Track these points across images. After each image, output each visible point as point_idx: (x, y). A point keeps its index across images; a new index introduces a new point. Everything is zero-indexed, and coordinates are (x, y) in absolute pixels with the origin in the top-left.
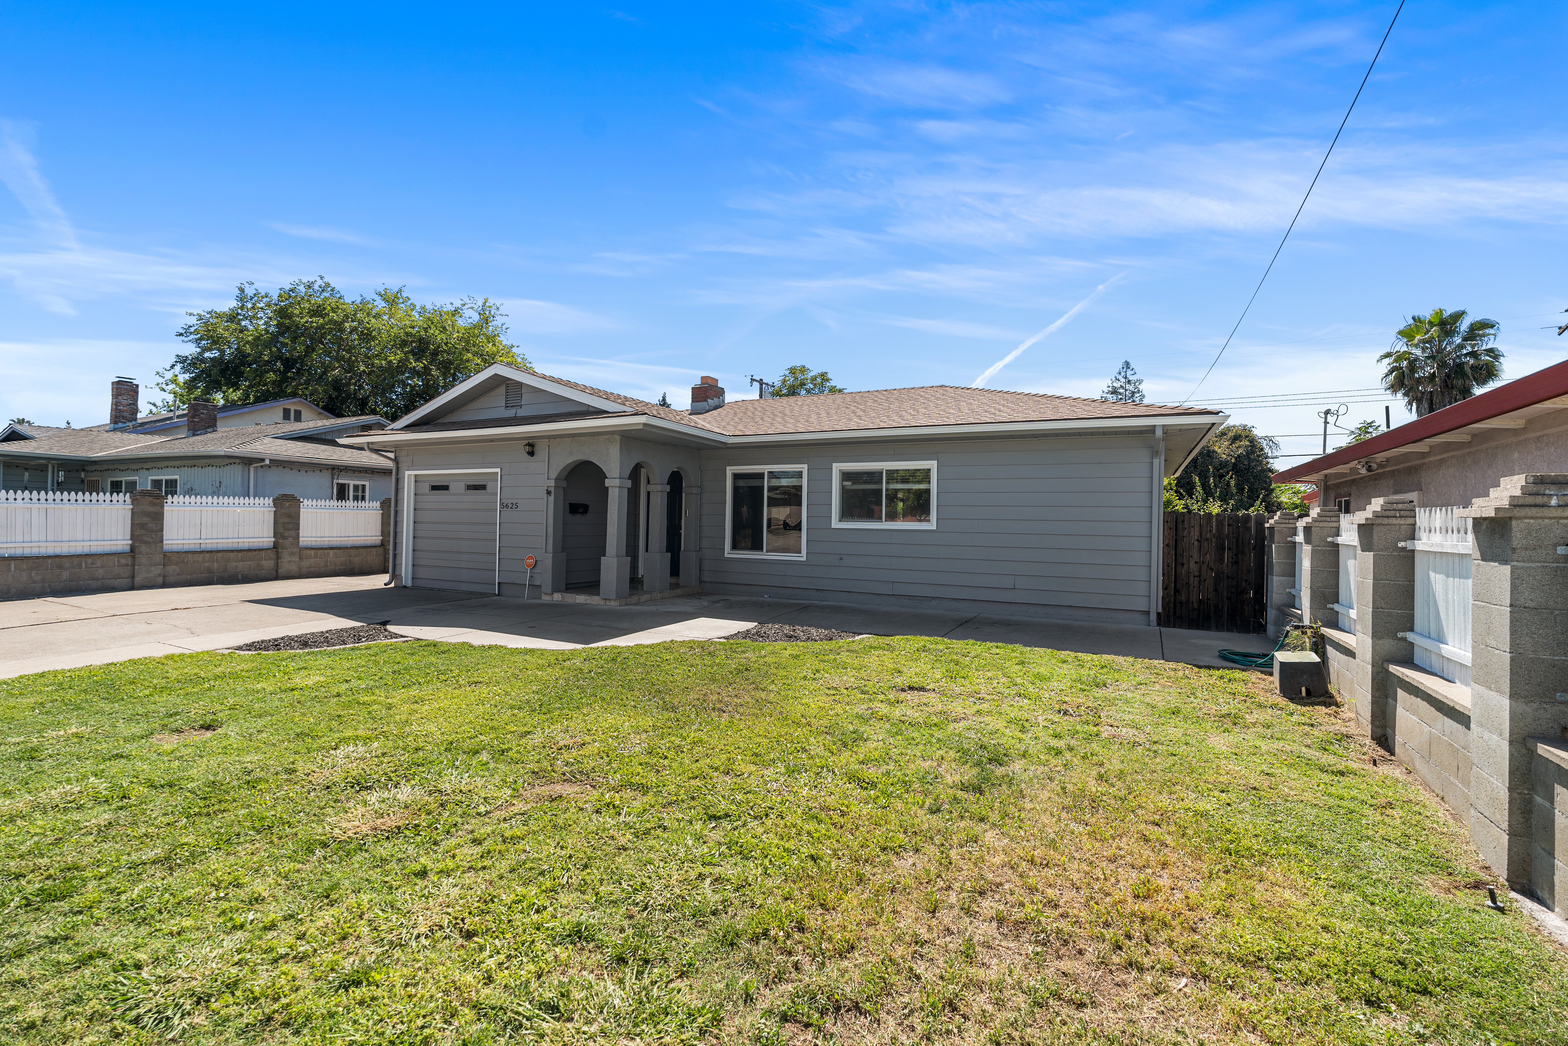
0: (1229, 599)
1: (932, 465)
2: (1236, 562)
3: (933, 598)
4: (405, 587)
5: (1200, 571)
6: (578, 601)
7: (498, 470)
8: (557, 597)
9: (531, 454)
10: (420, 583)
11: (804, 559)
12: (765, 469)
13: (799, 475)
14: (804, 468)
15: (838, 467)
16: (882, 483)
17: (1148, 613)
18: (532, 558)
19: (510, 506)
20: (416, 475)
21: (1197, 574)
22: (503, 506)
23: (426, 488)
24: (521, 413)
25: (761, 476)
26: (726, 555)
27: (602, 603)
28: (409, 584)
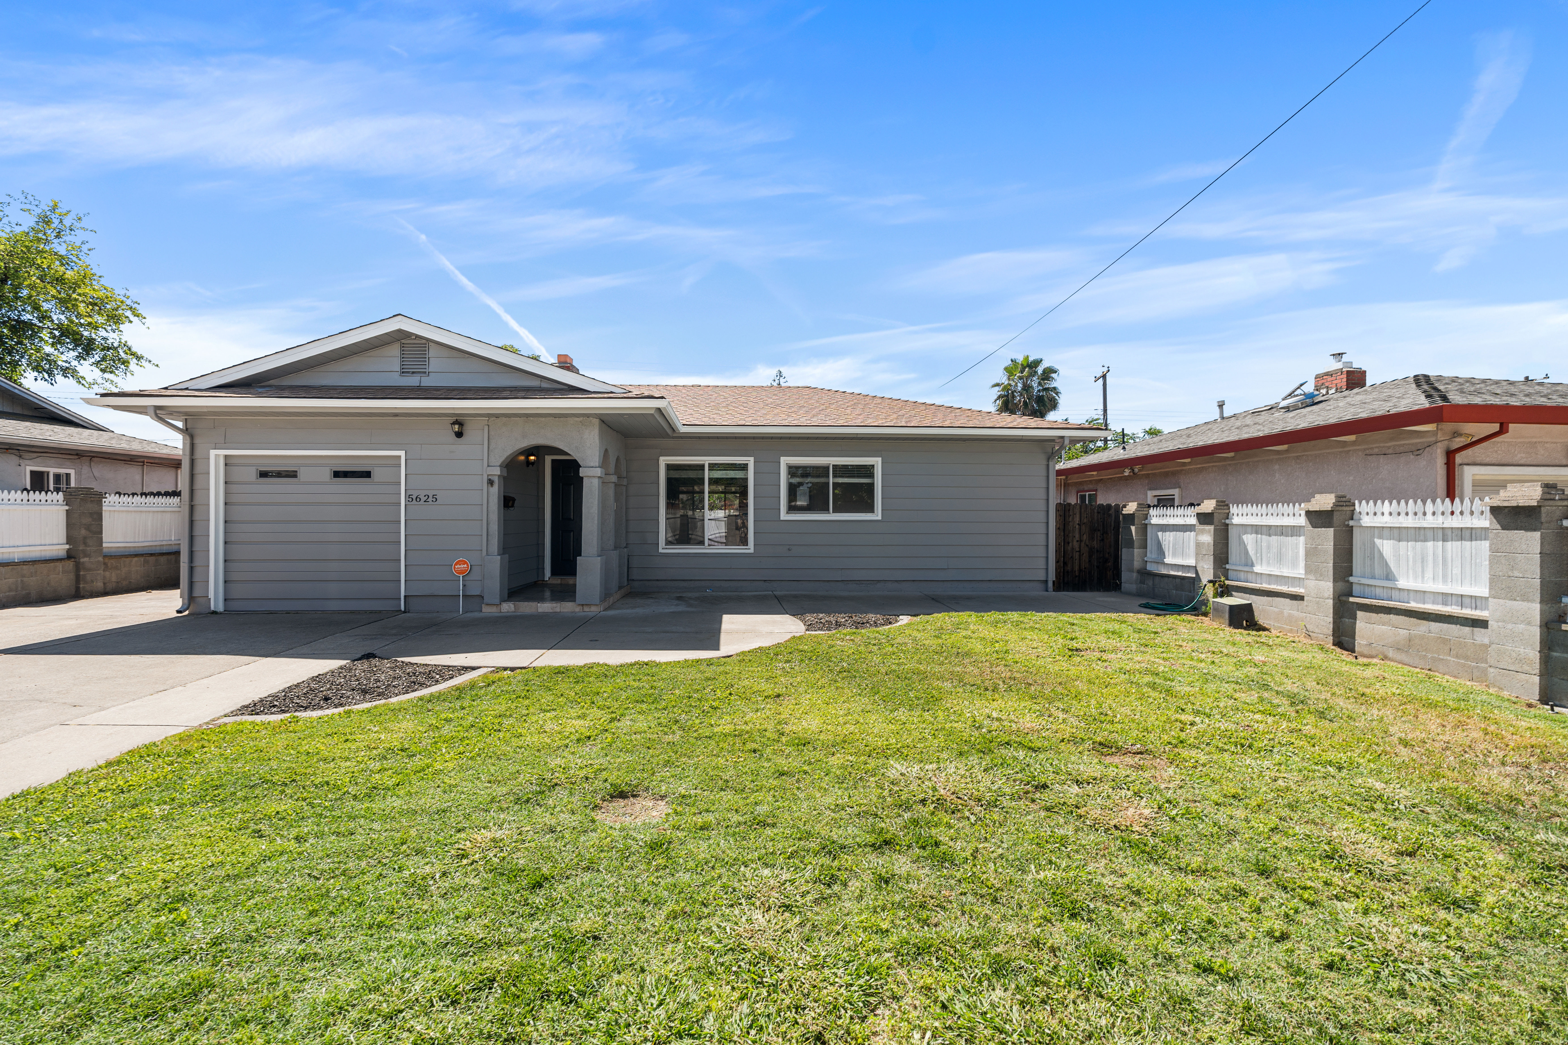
0: (1098, 567)
1: (876, 462)
2: (1103, 540)
3: (879, 581)
4: (214, 613)
5: (1080, 548)
6: (540, 610)
7: (402, 453)
8: (508, 607)
9: (459, 435)
10: (235, 606)
11: (752, 551)
12: (706, 460)
13: (744, 467)
14: (750, 461)
15: (785, 461)
16: (828, 477)
17: (1046, 582)
18: (465, 563)
19: (423, 499)
20: (226, 457)
21: (1078, 549)
22: (409, 497)
23: (251, 474)
24: (427, 382)
25: (702, 467)
26: (661, 551)
27: (578, 609)
28: (221, 608)
